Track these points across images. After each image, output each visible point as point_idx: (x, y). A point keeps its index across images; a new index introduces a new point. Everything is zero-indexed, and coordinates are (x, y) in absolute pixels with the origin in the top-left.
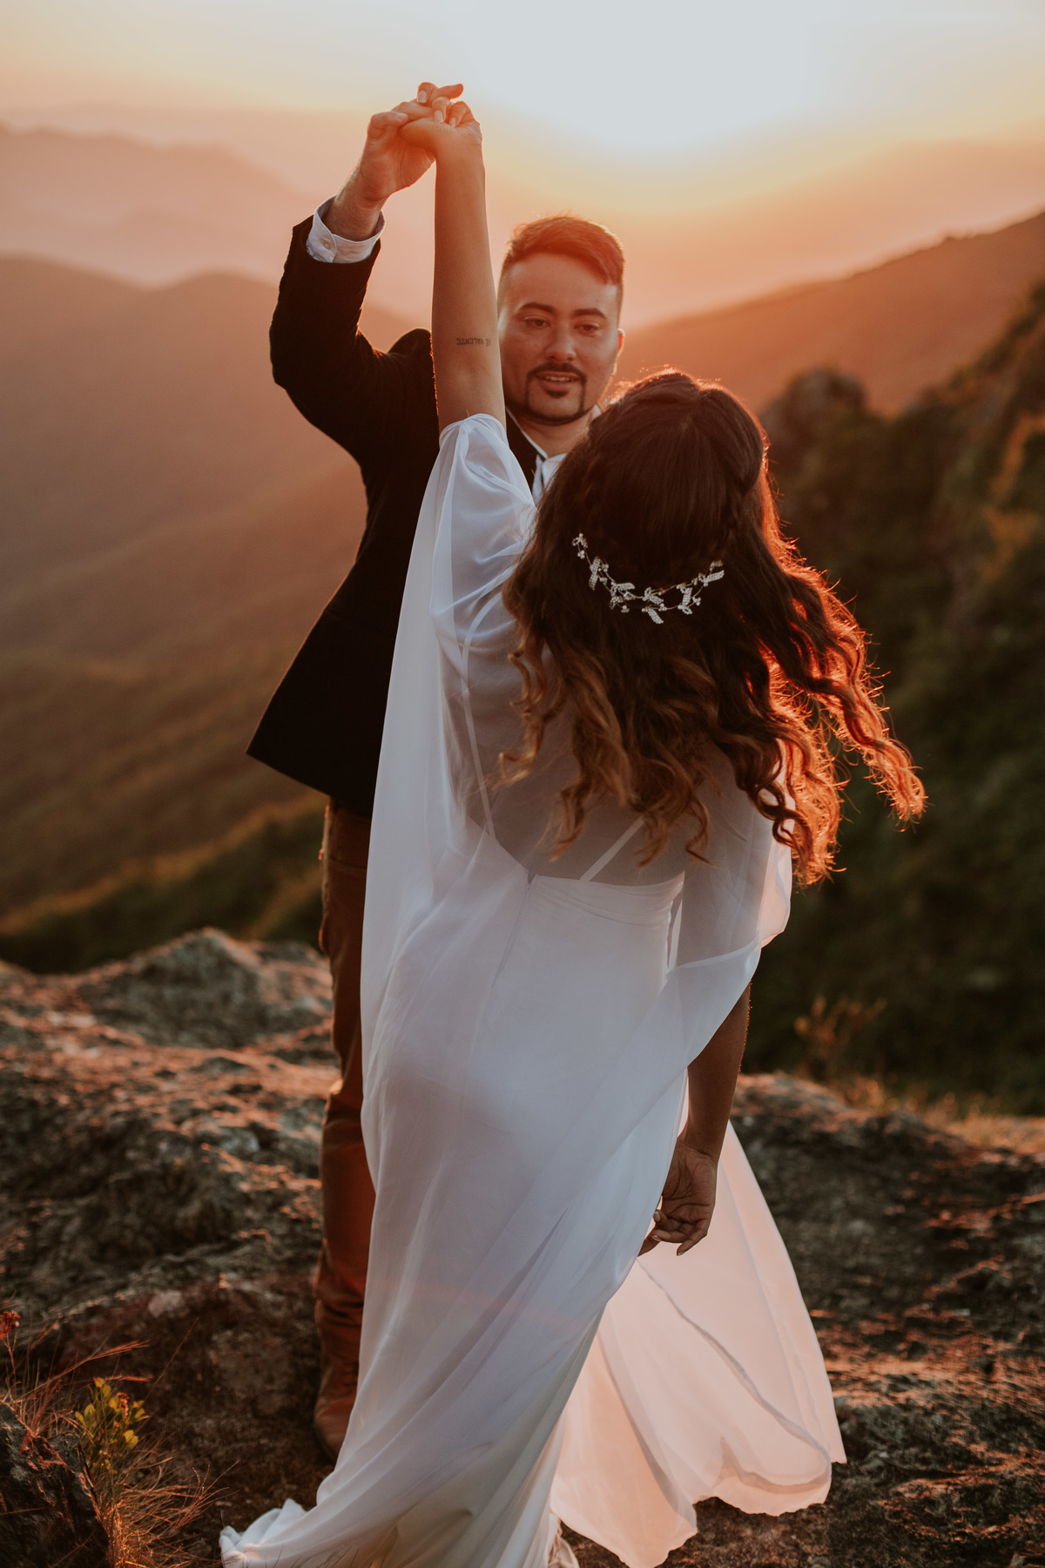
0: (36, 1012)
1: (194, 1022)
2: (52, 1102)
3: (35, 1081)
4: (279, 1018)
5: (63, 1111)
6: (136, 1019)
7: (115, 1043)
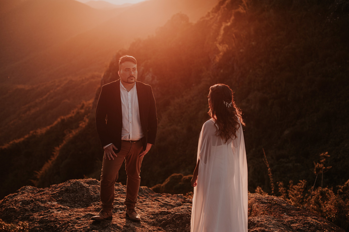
0: (45, 202)
1: (78, 201)
2: (56, 226)
3: (51, 221)
4: (94, 198)
5: (59, 229)
6: (66, 202)
7: (64, 209)
